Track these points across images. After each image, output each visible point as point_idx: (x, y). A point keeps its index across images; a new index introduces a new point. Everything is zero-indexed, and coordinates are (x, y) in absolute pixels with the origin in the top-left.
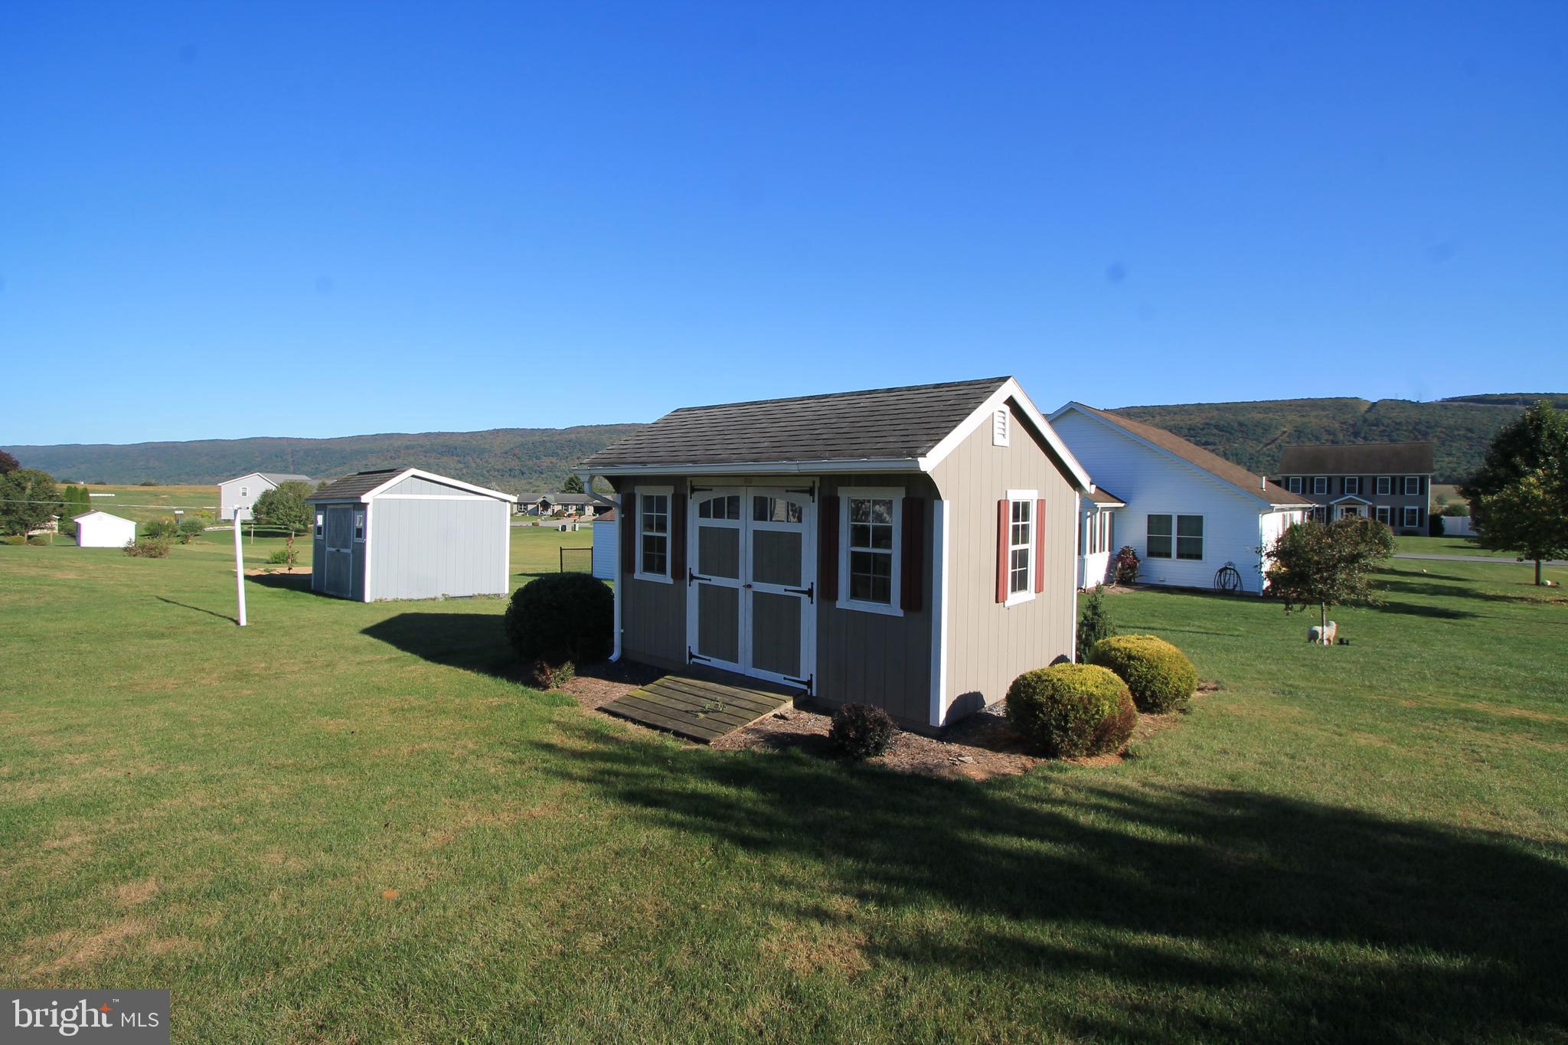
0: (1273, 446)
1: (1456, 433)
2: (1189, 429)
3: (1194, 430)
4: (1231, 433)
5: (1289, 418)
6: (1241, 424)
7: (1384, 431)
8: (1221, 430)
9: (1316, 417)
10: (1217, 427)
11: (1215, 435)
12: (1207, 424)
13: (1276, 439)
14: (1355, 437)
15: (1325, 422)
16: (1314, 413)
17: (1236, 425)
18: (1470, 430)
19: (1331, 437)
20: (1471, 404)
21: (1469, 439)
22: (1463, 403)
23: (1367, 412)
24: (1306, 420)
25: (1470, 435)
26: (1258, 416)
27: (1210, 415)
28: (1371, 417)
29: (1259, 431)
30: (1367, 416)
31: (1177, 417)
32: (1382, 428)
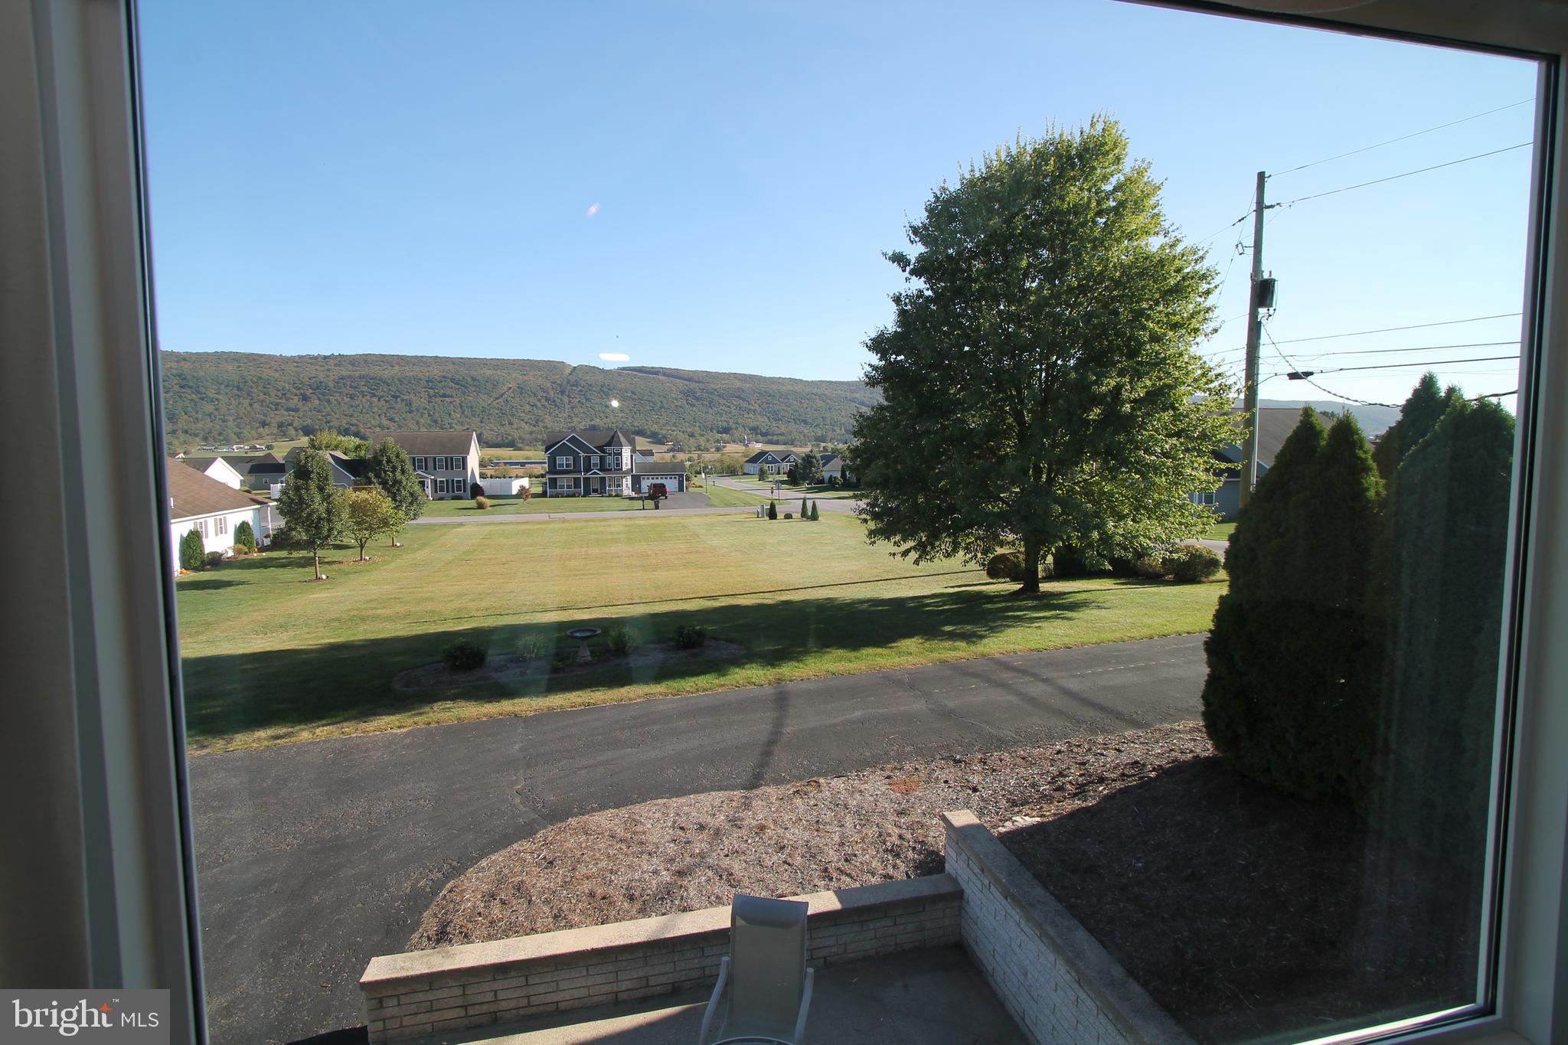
0: (501, 400)
1: (626, 394)
2: (427, 381)
3: (432, 382)
4: (465, 386)
5: (514, 376)
6: (474, 379)
7: (581, 391)
8: (457, 384)
9: (534, 376)
10: (453, 380)
11: (452, 388)
12: (444, 377)
13: (503, 394)
14: (562, 395)
15: (540, 381)
16: (532, 373)
17: (470, 379)
18: (633, 393)
19: (545, 395)
20: (635, 373)
21: (634, 399)
22: (630, 372)
23: (570, 374)
24: (526, 378)
25: (634, 396)
26: (488, 372)
27: (446, 368)
28: (572, 379)
29: (490, 386)
30: (570, 378)
31: (416, 368)
32: (580, 388)
